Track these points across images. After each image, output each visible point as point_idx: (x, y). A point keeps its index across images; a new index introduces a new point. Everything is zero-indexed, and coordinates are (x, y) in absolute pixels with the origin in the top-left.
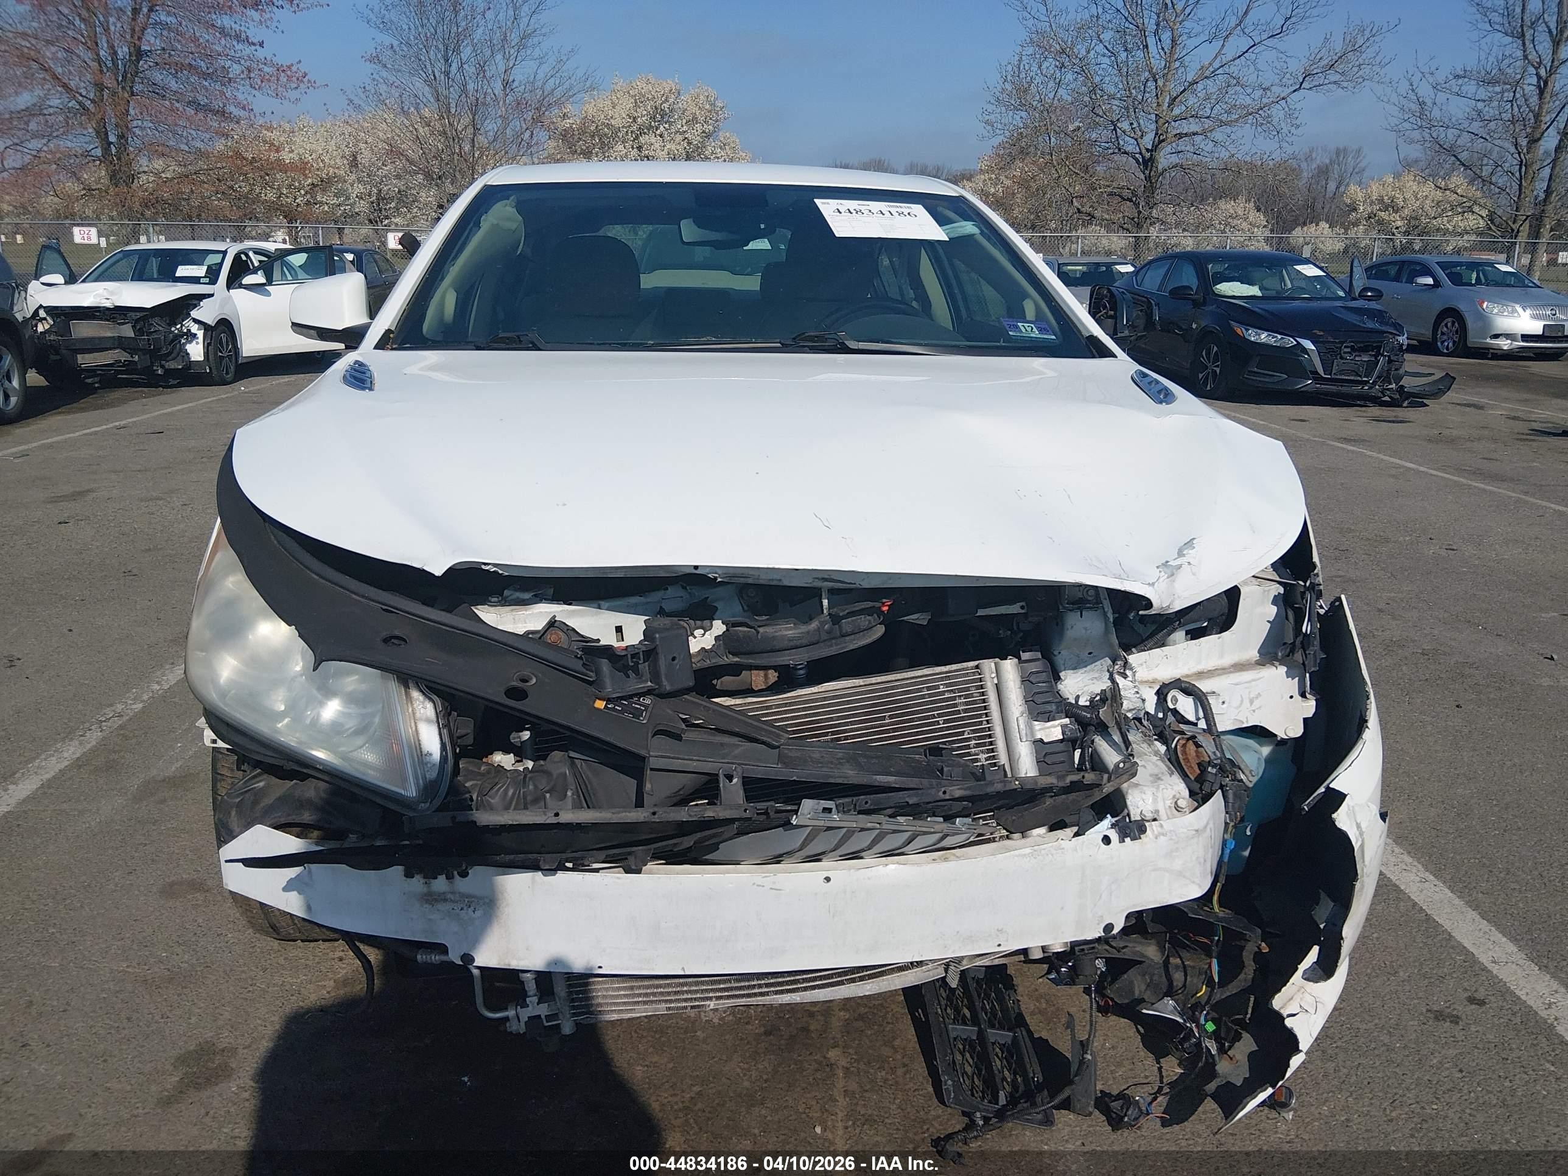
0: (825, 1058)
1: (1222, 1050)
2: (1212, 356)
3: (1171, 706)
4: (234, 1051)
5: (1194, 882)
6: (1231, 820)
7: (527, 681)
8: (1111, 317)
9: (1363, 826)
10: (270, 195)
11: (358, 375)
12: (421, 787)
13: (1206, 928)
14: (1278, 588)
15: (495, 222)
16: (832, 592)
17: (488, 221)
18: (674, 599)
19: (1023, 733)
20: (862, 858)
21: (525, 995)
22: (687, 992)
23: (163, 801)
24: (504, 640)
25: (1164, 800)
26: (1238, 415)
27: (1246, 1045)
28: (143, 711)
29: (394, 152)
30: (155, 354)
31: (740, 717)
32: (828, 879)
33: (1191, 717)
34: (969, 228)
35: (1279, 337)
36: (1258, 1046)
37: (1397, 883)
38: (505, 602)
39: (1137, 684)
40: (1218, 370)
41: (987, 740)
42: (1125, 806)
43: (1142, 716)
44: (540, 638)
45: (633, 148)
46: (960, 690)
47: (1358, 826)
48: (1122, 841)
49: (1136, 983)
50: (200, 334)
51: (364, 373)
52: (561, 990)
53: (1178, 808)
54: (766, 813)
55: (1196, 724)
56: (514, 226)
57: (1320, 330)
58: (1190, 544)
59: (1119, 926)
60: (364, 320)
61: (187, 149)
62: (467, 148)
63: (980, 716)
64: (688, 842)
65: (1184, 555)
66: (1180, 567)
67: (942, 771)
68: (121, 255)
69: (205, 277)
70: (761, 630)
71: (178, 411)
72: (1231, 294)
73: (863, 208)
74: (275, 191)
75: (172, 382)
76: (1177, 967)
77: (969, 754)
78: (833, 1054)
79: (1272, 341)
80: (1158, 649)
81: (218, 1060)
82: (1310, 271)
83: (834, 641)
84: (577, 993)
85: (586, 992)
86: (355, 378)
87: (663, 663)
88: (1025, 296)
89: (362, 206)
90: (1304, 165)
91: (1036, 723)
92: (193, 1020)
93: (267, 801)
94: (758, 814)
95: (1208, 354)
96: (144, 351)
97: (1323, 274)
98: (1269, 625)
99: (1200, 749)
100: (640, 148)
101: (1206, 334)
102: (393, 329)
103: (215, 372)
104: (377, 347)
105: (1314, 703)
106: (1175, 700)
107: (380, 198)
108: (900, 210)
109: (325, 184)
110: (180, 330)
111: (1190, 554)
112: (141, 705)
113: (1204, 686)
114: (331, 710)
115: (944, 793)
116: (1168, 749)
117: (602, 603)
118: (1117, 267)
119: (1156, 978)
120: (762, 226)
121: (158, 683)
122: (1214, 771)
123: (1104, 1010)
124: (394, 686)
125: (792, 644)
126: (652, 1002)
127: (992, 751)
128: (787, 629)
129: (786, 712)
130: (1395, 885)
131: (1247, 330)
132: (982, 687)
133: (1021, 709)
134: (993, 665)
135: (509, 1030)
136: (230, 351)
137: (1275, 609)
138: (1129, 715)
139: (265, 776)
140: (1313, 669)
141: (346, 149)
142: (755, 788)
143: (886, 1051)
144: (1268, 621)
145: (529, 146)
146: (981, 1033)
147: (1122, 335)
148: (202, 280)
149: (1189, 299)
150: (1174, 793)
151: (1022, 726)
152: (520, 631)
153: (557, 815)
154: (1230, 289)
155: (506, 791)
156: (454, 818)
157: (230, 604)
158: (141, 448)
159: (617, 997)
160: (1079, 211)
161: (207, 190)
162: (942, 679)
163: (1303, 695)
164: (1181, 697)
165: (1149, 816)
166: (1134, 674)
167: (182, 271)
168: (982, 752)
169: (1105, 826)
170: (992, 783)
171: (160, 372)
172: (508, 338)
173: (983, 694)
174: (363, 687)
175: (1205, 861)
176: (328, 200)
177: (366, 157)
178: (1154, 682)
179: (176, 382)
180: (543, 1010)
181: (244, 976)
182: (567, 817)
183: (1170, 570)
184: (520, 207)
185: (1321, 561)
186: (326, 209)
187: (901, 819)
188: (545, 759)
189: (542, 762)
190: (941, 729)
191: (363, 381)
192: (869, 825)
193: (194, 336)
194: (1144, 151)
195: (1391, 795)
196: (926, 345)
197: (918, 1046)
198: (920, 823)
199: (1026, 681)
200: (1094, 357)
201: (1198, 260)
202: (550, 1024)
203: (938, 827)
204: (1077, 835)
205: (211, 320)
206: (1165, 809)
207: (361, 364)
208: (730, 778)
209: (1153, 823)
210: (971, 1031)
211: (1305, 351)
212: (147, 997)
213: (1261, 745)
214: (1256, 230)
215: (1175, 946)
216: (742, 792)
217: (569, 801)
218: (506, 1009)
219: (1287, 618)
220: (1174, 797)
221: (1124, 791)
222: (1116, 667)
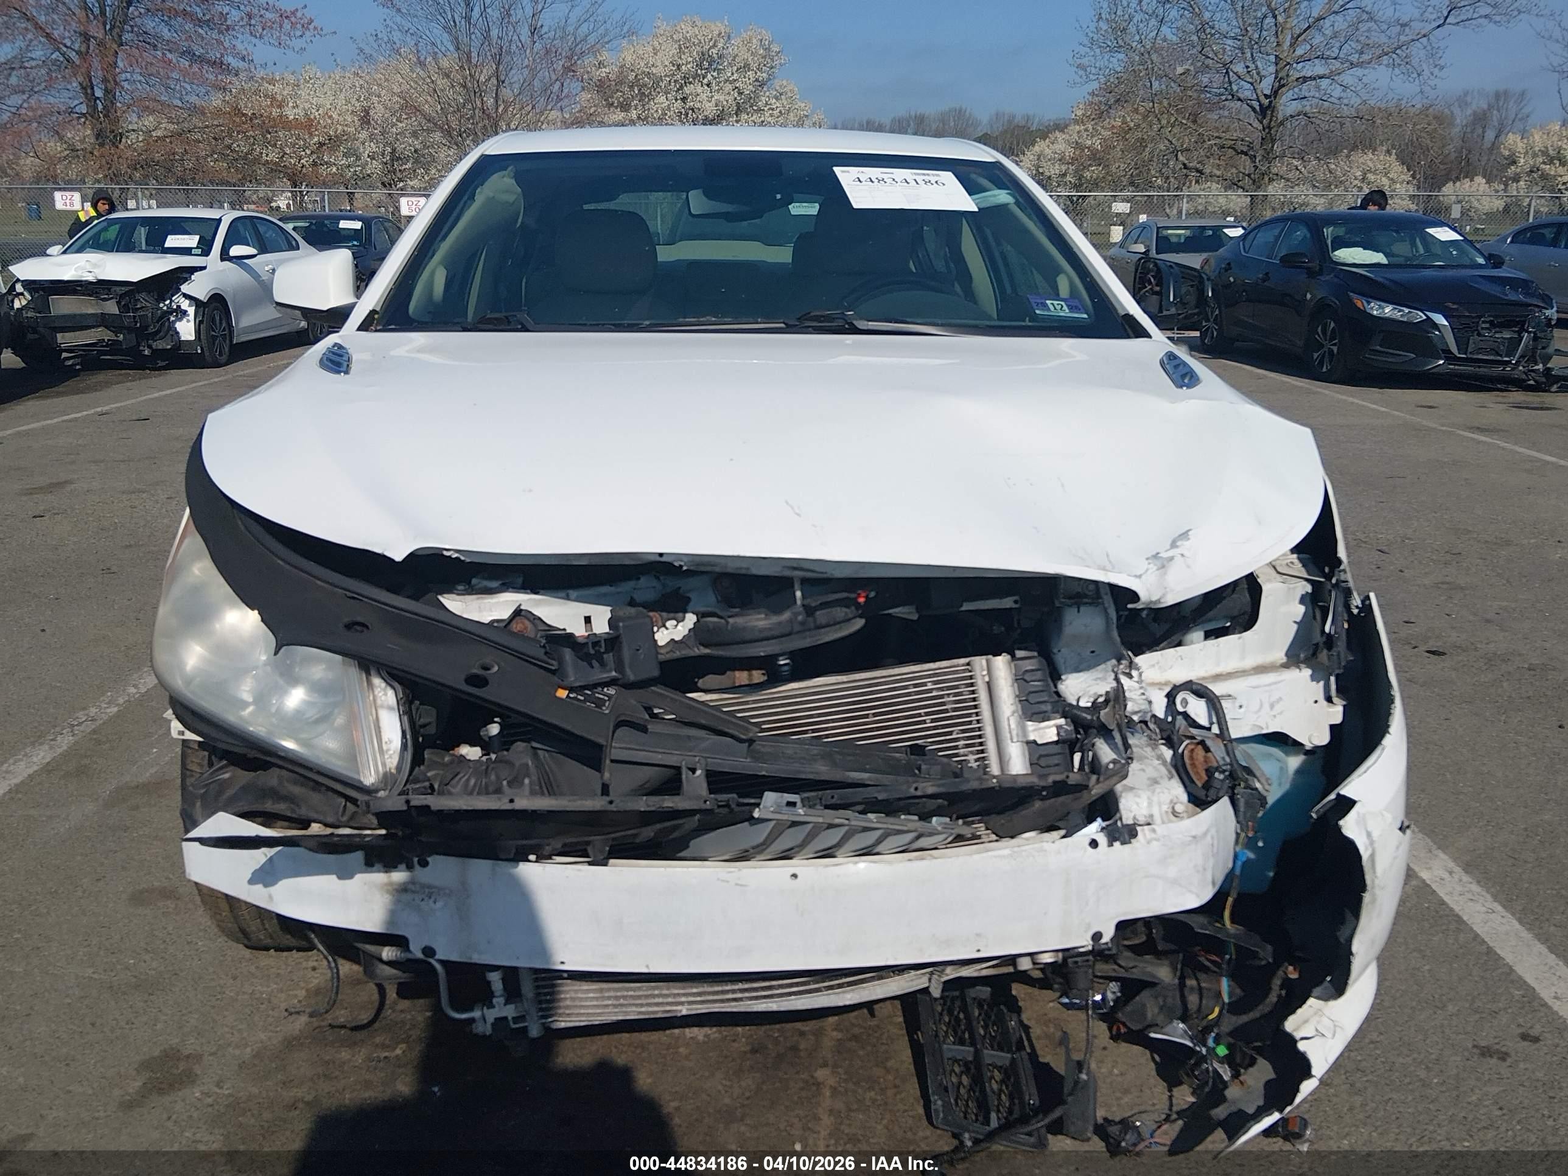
0: (812, 1077)
1: (1236, 1075)
2: (1329, 334)
3: (1180, 709)
4: (198, 1058)
5: (1190, 891)
6: (1242, 830)
7: (488, 669)
8: (1156, 293)
9: (1375, 835)
10: (273, 156)
11: (334, 358)
12: (381, 776)
13: (1215, 945)
14: (1304, 587)
15: (491, 195)
16: (804, 581)
17: (482, 195)
18: (647, 588)
19: (1014, 733)
20: (834, 857)
21: (491, 995)
22: (658, 996)
23: (136, 808)
24: (468, 628)
25: (1160, 806)
26: (1356, 401)
27: (1261, 1072)
28: (118, 715)
29: (409, 107)
30: (142, 333)
31: (714, 712)
32: (795, 876)
33: (1203, 721)
34: (1002, 197)
35: (1407, 310)
36: (1276, 1073)
37: (1460, 913)
38: (471, 590)
39: (1143, 685)
40: (1335, 349)
41: (977, 741)
42: (1117, 810)
43: (1148, 718)
44: (506, 626)
45: (676, 100)
46: (949, 688)
47: (1369, 835)
48: (1110, 845)
49: (1149, 1004)
50: (191, 311)
51: (341, 356)
52: (527, 989)
53: (1175, 814)
54: (728, 806)
55: (1209, 729)
56: (511, 198)
57: (1454, 303)
58: (1185, 535)
59: (1108, 935)
60: (351, 300)
61: (180, 104)
62: (490, 102)
63: (969, 715)
64: (647, 833)
65: (1177, 547)
66: (1171, 559)
67: (919, 769)
68: (105, 224)
69: (197, 247)
70: (731, 620)
71: (166, 395)
72: (1350, 261)
73: (885, 176)
74: (277, 150)
75: (161, 364)
76: (1192, 989)
77: (957, 755)
78: (821, 1074)
79: (1397, 315)
80: (1172, 650)
81: (182, 1066)
82: (1444, 234)
83: (808, 633)
84: (546, 994)
85: (552, 994)
86: (331, 361)
87: (626, 654)
88: (1058, 270)
89: (375, 167)
90: (1457, 111)
91: (1030, 723)
92: (159, 1026)
93: (230, 792)
94: (719, 806)
95: (1324, 332)
96: (130, 330)
97: (1460, 238)
98: (1295, 627)
99: (1209, 754)
100: (684, 99)
101: (1322, 308)
102: (378, 309)
103: (207, 354)
104: (359, 329)
105: (1340, 709)
106: (1185, 702)
107: (395, 157)
108: (927, 178)
109: (333, 142)
110: (169, 307)
111: (1185, 546)
112: (116, 709)
113: (1218, 689)
114: (296, 698)
115: (916, 789)
116: (1174, 755)
117: (571, 592)
118: (1225, 230)
119: (1169, 1000)
120: (779, 196)
121: (135, 686)
122: (1222, 777)
123: (1115, 1038)
124: (354, 672)
125: (762, 635)
126: (622, 1005)
127: (982, 751)
128: (758, 620)
129: (762, 708)
130: (1457, 916)
131: (1369, 303)
132: (972, 685)
133: (1013, 708)
134: (984, 662)
135: (475, 1031)
136: (224, 330)
137: (1302, 609)
138: (1136, 718)
139: (232, 768)
140: (1337, 671)
141: (357, 105)
142: (717, 780)
143: (878, 1072)
144: (1295, 622)
145: (559, 99)
146: (977, 1053)
147: (1168, 313)
148: (193, 252)
149: (1300, 267)
150: (1171, 797)
151: (1013, 726)
152: (486, 618)
153: (512, 801)
154: (1352, 255)
155: (468, 780)
156: (408, 802)
157: (197, 590)
158: (124, 436)
159: (587, 999)
160: (1185, 166)
161: (203, 150)
162: (929, 676)
163: (1329, 699)
164: (1192, 700)
165: (1142, 820)
166: (1140, 675)
167: (172, 241)
168: (972, 753)
169: (1093, 829)
170: (968, 781)
171: (146, 353)
172: (496, 319)
173: (973, 692)
174: (330, 675)
175: (1205, 869)
176: (338, 160)
177: (378, 113)
178: (1166, 684)
179: (164, 364)
180: (510, 1011)
181: (213, 984)
182: (522, 803)
183: (1161, 562)
184: (519, 178)
185: (1348, 556)
186: (334, 170)
187: (871, 816)
188: (507, 750)
189: (505, 753)
190: (928, 729)
191: (339, 364)
192: (837, 821)
193: (185, 313)
194: (1262, 98)
195: (1468, 820)
196: (942, 325)
197: (912, 1067)
198: (891, 820)
199: (1020, 679)
200: (1128, 337)
201: (1314, 223)
202: (517, 1026)
203: (911, 826)
204: (1064, 837)
205: (202, 295)
206: (1161, 815)
207: (340, 347)
208: (693, 771)
209: (1146, 827)
210: (966, 1052)
211: (1436, 326)
212: (113, 1003)
213: (1287, 754)
214: (1398, 186)
215: (1190, 966)
216: (705, 785)
217: (527, 790)
218: (471, 1010)
219: (1314, 618)
220: (1171, 801)
221: (1118, 794)
222: (1121, 667)
